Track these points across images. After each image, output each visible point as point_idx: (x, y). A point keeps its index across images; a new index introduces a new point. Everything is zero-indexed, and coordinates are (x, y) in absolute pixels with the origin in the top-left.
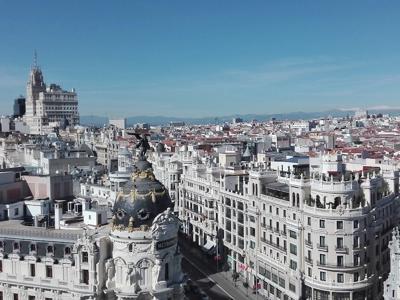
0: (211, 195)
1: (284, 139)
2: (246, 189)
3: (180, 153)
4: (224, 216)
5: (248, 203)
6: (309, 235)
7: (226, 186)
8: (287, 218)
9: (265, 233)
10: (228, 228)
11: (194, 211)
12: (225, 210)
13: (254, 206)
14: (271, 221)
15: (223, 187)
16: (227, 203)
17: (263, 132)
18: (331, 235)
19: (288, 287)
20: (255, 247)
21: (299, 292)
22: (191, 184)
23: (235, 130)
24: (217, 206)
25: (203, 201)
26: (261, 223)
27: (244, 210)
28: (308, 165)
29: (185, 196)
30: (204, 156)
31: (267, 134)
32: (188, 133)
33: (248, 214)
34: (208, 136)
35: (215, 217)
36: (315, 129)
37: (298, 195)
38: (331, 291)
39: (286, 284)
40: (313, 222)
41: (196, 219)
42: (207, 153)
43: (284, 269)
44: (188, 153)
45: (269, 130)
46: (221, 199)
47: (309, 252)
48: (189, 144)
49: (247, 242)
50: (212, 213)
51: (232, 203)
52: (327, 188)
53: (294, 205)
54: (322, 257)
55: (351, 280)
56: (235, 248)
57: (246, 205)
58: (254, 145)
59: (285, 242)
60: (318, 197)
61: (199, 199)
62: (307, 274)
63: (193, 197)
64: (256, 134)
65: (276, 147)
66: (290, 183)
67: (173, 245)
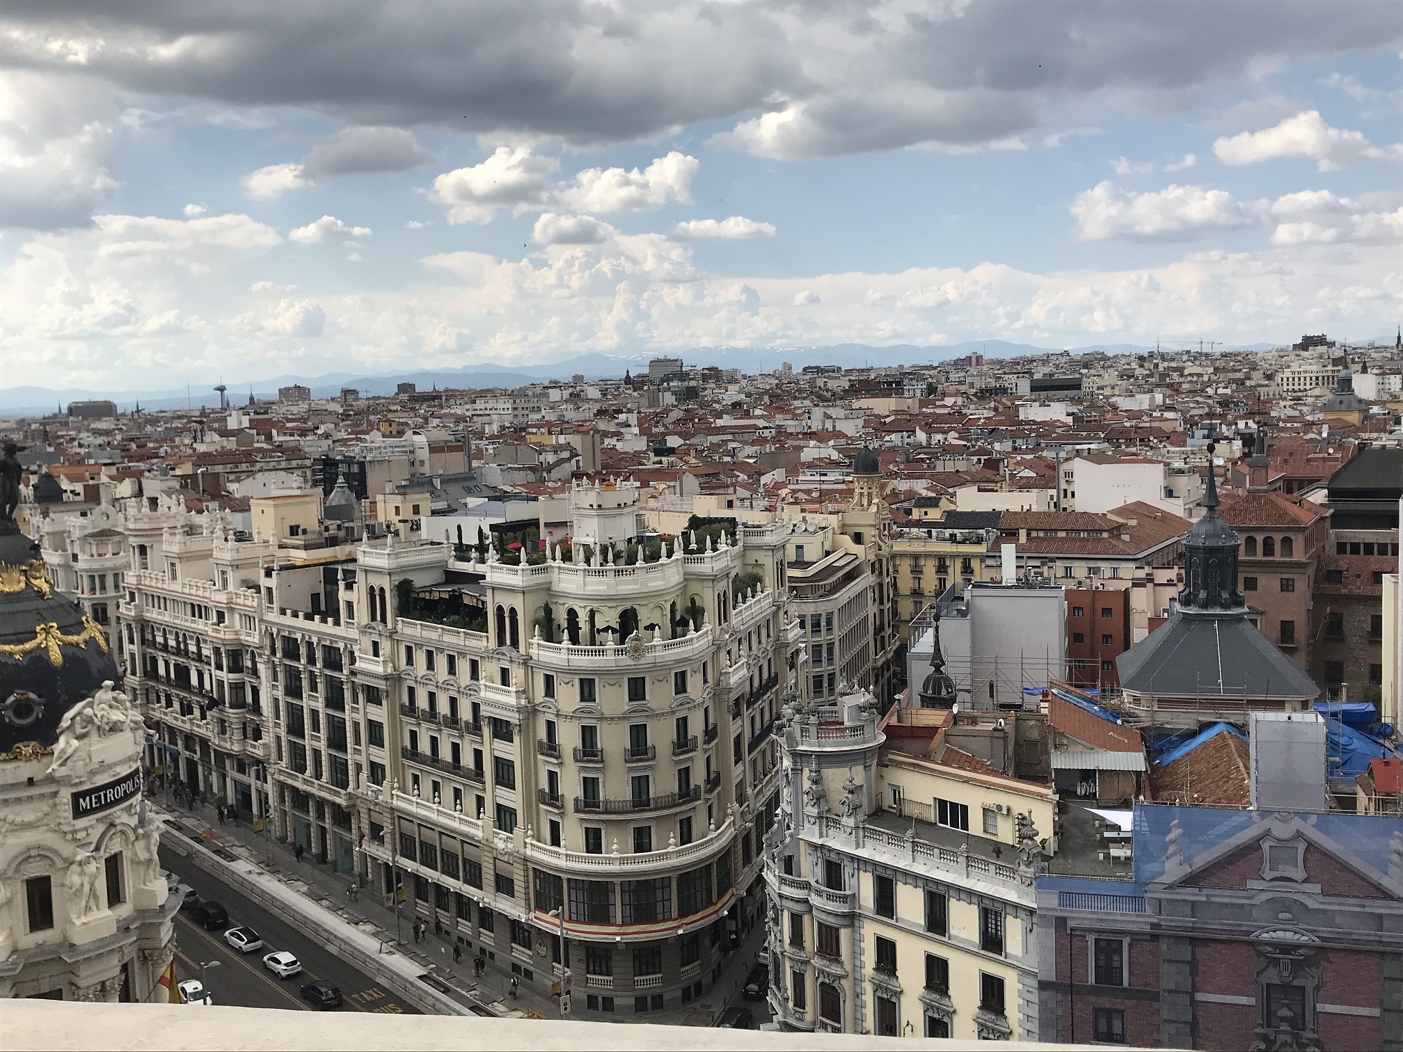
0: (234, 630)
1: (452, 449)
2: (350, 605)
3: (117, 505)
4: (280, 693)
5: (356, 648)
6: (550, 725)
7: (281, 600)
8: (482, 682)
9: (414, 735)
10: (296, 728)
11: (178, 686)
12: (281, 676)
13: (376, 654)
14: (432, 696)
15: (271, 601)
16: (286, 654)
17: (382, 429)
18: (612, 719)
19: (493, 884)
20: (384, 778)
21: (527, 894)
22: (160, 600)
23: (289, 425)
24: (254, 663)
25: (205, 652)
26: (402, 706)
27: (345, 672)
28: (535, 523)
29: (143, 641)
30: (200, 512)
31: (394, 433)
32: (132, 440)
33: (359, 680)
34: (201, 448)
35: (249, 699)
36: (538, 416)
37: (513, 611)
38: (617, 881)
39: (484, 875)
40: (559, 689)
41: (186, 710)
42: (208, 501)
43: (479, 834)
44: (145, 501)
45: (401, 420)
46: (267, 642)
47: (552, 776)
48: (147, 474)
49: (359, 768)
50: (238, 688)
51: (303, 651)
52: (597, 586)
53: (501, 642)
54: (590, 786)
55: (672, 840)
56: (320, 788)
57: (352, 653)
58: (355, 469)
59: (478, 755)
60: (572, 614)
61: (193, 648)
62: (549, 840)
63: (172, 643)
64: (362, 436)
65: (426, 470)
66: (488, 579)
67: (127, 796)
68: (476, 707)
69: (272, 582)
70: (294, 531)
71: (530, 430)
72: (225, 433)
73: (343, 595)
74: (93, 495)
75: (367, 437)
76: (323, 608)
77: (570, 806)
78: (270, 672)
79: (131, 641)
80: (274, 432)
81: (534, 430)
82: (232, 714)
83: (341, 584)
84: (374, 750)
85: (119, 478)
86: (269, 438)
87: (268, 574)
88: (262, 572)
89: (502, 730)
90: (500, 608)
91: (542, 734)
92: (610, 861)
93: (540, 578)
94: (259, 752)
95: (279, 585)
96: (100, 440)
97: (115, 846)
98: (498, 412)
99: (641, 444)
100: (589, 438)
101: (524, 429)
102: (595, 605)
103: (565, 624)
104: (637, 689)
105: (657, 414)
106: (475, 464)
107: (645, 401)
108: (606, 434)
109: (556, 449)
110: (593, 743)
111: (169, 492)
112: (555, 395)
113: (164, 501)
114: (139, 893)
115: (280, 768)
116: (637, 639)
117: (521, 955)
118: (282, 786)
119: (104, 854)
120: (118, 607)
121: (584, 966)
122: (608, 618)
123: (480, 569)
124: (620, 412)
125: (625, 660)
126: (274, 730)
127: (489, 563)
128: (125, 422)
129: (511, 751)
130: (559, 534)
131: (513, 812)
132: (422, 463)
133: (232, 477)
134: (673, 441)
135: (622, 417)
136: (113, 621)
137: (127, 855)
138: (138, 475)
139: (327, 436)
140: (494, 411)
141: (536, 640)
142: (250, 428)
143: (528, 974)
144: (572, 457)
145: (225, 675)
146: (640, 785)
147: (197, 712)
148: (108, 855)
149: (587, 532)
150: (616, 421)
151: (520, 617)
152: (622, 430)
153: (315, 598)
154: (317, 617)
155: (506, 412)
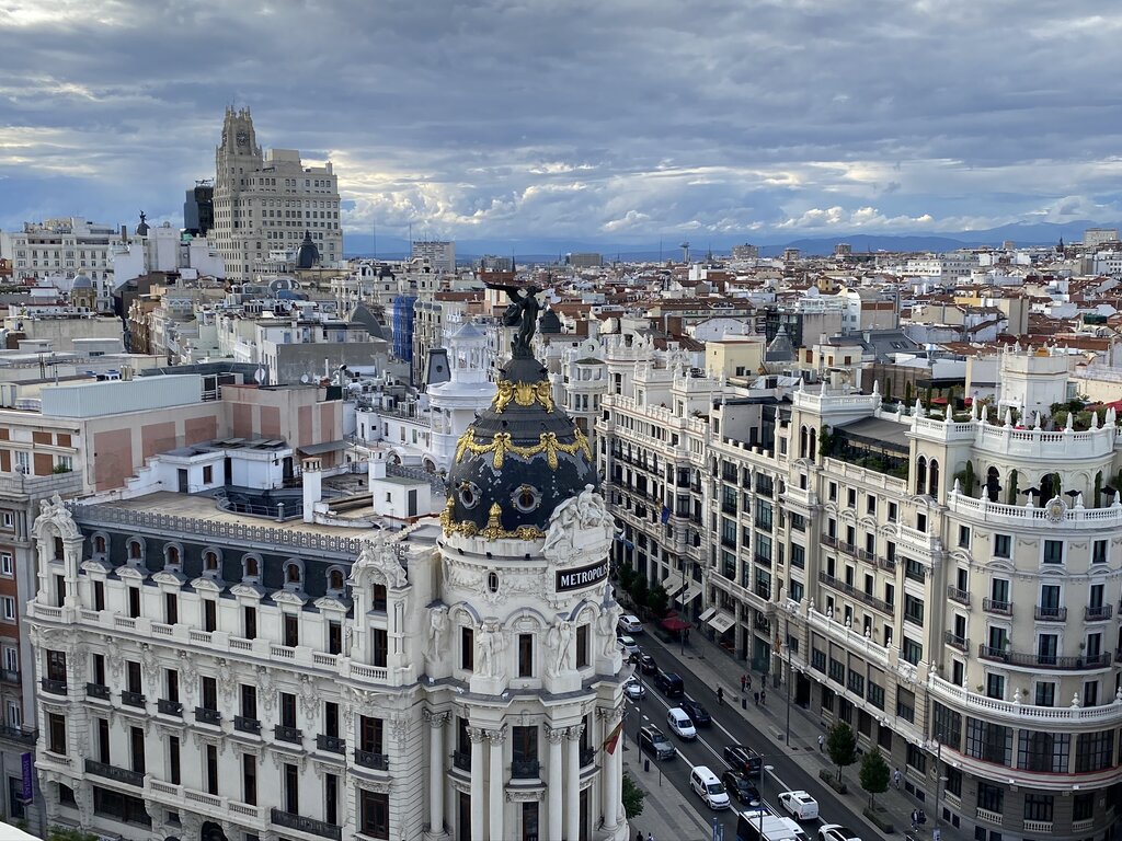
0: (685, 451)
1: (882, 307)
2: (783, 440)
3: (601, 338)
4: (718, 509)
5: (785, 479)
6: (962, 573)
7: (725, 430)
8: (899, 524)
9: (831, 562)
10: (728, 542)
11: (638, 493)
12: (719, 494)
13: (803, 486)
14: (851, 531)
15: (717, 431)
16: (725, 477)
17: (820, 286)
18: (1025, 577)
19: (894, 707)
20: (801, 596)
21: (926, 723)
22: (627, 421)
23: (739, 278)
24: (699, 481)
25: (660, 467)
26: (823, 535)
27: (774, 498)
28: (961, 382)
29: (613, 452)
30: (664, 349)
31: (830, 289)
32: (613, 285)
33: (787, 507)
34: (667, 295)
35: (693, 511)
36: (968, 279)
37: (934, 463)
38: (1016, 728)
39: (886, 698)
40: (974, 541)
41: (641, 512)
42: (671, 340)
43: (885, 660)
44: (623, 338)
45: (837, 278)
46: (711, 464)
47: (960, 621)
48: (625, 315)
49: (780, 583)
50: (684, 500)
51: (740, 475)
52: (1020, 447)
53: (920, 490)
54: (997, 636)
55: (1075, 701)
56: (746, 595)
57: (782, 483)
58: (794, 321)
59: (889, 589)
60: (993, 472)
61: (650, 462)
62: (951, 678)
63: (635, 456)
64: (801, 291)
65: (858, 326)
66: (913, 430)
67: (597, 580)
68: (891, 546)
69: (719, 414)
70: (740, 372)
71: (958, 292)
72: (686, 283)
73: (778, 432)
74: (583, 330)
75: (805, 292)
76: (759, 441)
77: (975, 651)
78: (711, 490)
79: (604, 451)
80: (727, 284)
81: (963, 292)
82: (678, 522)
83: (778, 423)
84: (795, 570)
85: (603, 317)
86: (722, 290)
87: (716, 407)
88: (712, 405)
89: (913, 570)
90: (922, 459)
91: (954, 580)
92: (1010, 708)
93: (964, 434)
94: (698, 557)
95: (725, 418)
96: (590, 284)
97: (584, 619)
98: (931, 274)
99: (1072, 311)
100: (1017, 302)
101: (951, 291)
102: (1017, 466)
103: (984, 480)
104: (1053, 552)
105: (1089, 283)
106: (903, 322)
107: (1077, 269)
108: (1034, 300)
109: (984, 311)
110: (1003, 597)
111: (641, 332)
112: (985, 259)
113: (637, 338)
114: (600, 660)
115: (713, 573)
116: (1058, 503)
117: (914, 775)
118: (714, 588)
119: (576, 624)
120: (595, 423)
121: (975, 799)
122: (1032, 479)
123: (905, 420)
124: (1051, 278)
125: (1043, 522)
126: (711, 539)
127: (915, 416)
128: (609, 270)
129: (922, 591)
130: (984, 393)
131: (918, 647)
132: (854, 318)
133: (690, 321)
134: (1105, 310)
135: (1053, 283)
136: (591, 433)
137: (593, 627)
138: (618, 315)
139: (771, 290)
140: (923, 273)
141: (954, 493)
142: (707, 280)
143: (921, 795)
144: (998, 320)
145: (674, 488)
146: (1047, 643)
147: (650, 515)
148: (579, 625)
149: (1014, 394)
150: (1047, 287)
151: (941, 470)
152: (1051, 297)
153: (754, 431)
154: (754, 448)
155: (935, 274)
